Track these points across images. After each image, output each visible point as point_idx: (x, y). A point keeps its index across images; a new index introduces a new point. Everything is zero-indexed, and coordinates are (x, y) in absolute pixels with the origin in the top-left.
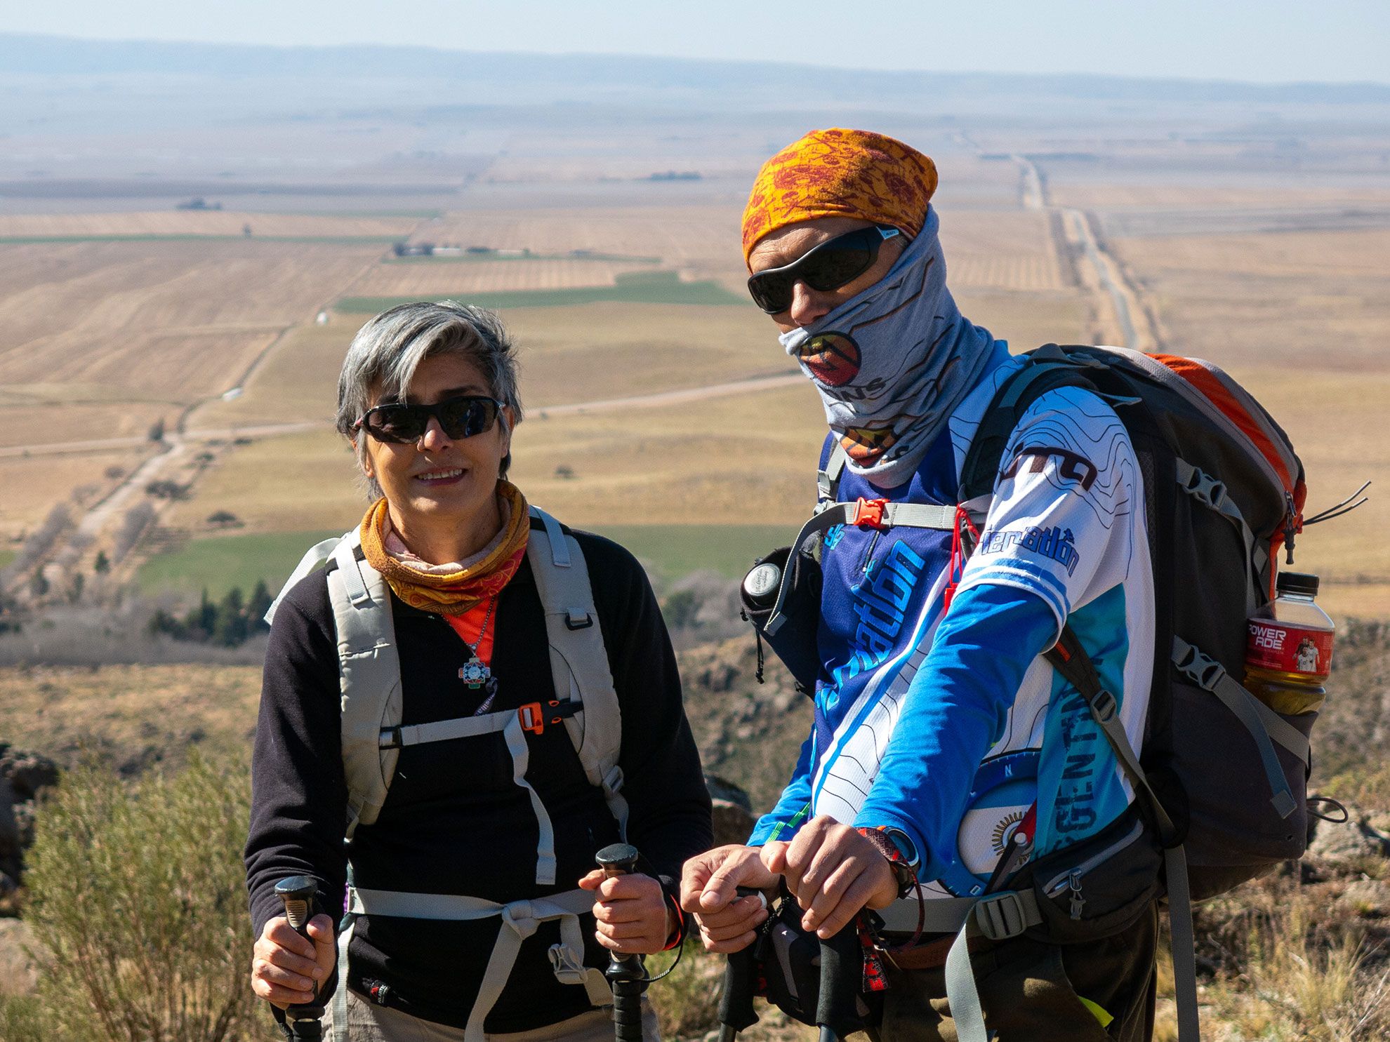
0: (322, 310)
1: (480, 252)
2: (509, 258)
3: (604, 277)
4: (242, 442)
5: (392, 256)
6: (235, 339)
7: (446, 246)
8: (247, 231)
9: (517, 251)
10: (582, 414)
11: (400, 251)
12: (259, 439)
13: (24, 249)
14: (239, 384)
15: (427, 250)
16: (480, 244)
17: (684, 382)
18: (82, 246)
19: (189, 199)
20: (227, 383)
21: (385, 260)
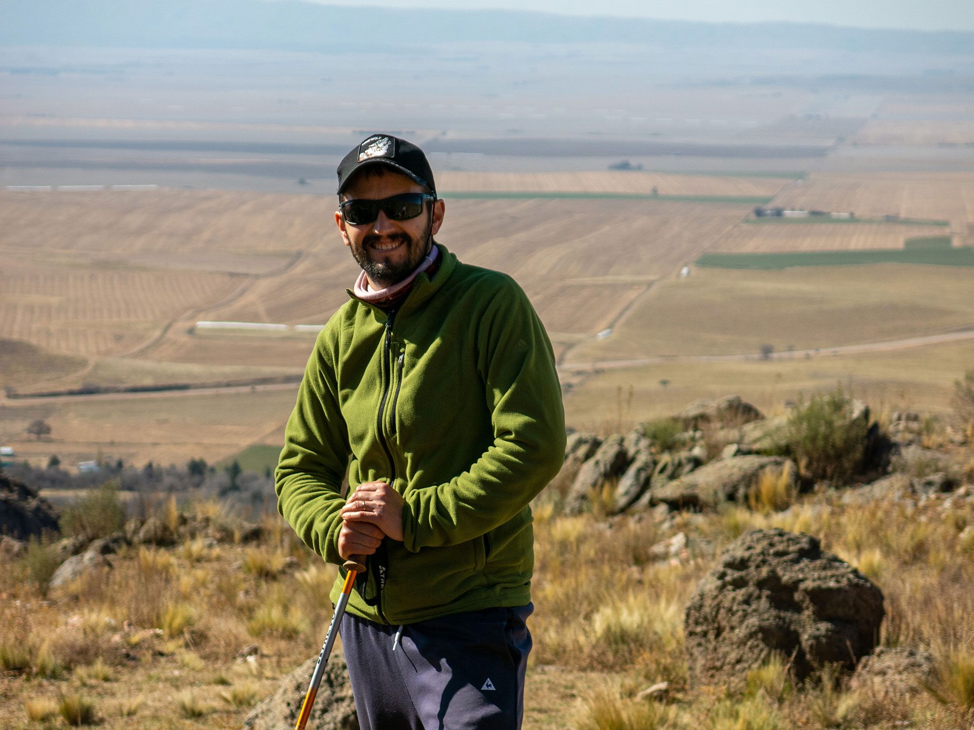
0: (686, 265)
1: (817, 215)
2: (839, 221)
3: (896, 240)
4: (598, 372)
5: (753, 217)
6: (617, 288)
7: (793, 209)
8: (655, 191)
9: (845, 215)
10: (835, 356)
11: (759, 213)
12: (612, 371)
13: (490, 204)
14: (611, 326)
15: (778, 213)
16: (819, 208)
17: (912, 332)
18: (532, 202)
19: (618, 160)
20: (604, 323)
21: (747, 221)
